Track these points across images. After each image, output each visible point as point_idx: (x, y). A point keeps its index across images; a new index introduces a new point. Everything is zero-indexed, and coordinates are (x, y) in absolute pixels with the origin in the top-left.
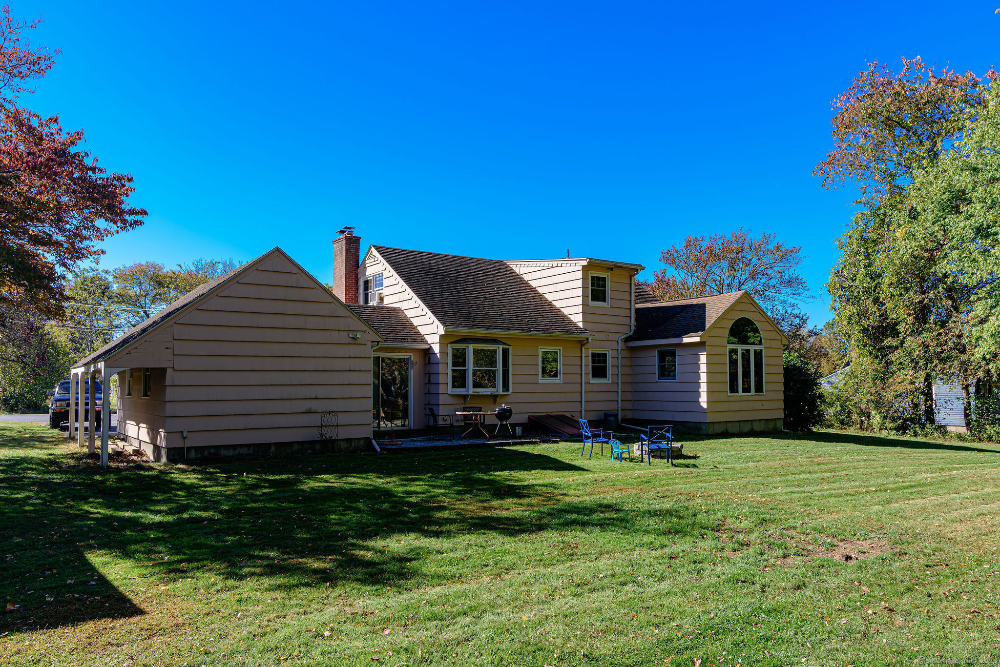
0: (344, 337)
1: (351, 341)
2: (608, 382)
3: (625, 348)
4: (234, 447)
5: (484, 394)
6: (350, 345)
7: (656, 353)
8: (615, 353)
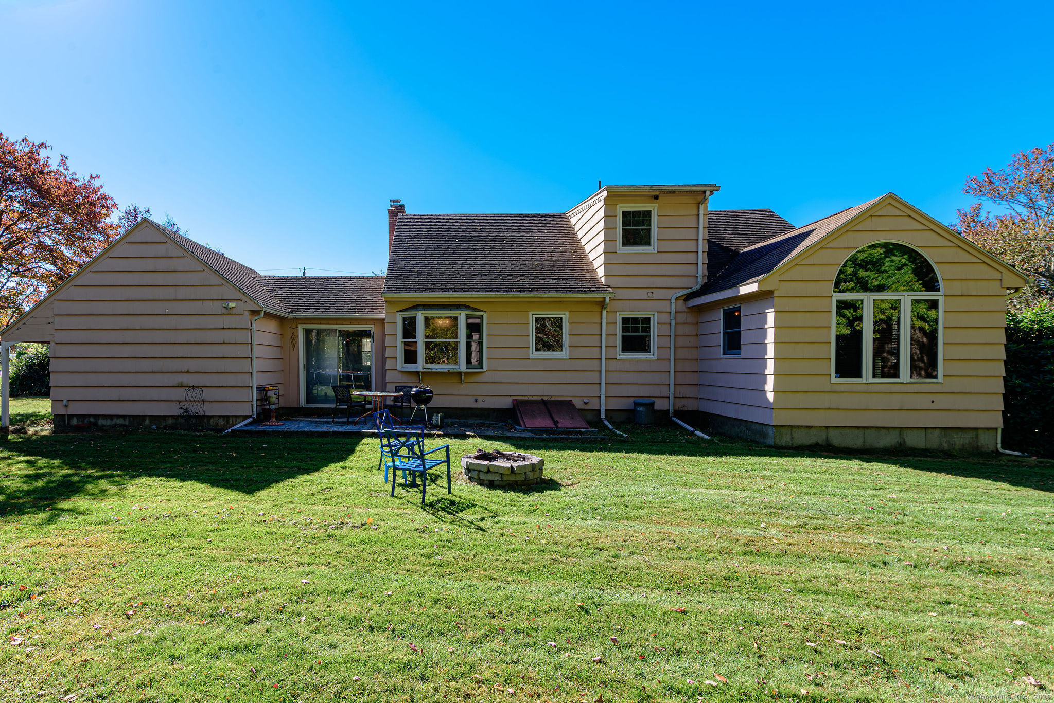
0: (218, 307)
1: (224, 311)
2: (652, 358)
3: (685, 310)
4: (111, 417)
5: (437, 371)
6: (223, 316)
7: (720, 315)
8: (665, 318)
